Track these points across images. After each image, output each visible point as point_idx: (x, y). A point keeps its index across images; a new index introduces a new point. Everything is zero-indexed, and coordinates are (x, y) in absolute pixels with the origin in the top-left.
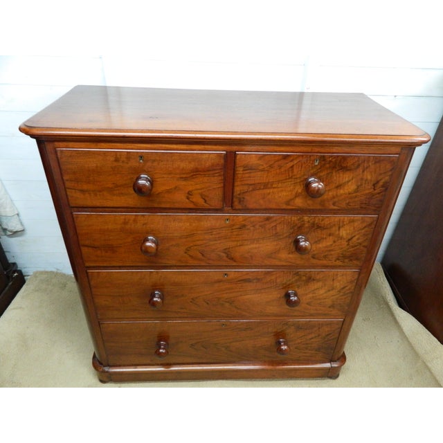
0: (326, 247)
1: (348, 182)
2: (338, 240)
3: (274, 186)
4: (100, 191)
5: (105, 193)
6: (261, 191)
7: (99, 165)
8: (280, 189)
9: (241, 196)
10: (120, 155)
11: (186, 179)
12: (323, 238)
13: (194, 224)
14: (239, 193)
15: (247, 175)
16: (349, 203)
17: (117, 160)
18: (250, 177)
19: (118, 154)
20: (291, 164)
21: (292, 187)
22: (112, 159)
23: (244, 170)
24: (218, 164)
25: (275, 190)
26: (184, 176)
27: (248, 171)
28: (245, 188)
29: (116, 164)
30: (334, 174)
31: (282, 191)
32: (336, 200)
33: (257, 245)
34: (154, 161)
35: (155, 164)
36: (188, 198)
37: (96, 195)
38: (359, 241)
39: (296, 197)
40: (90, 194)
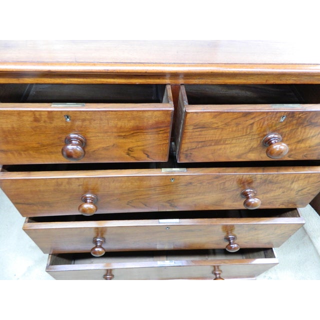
0: (274, 196)
1: (313, 137)
2: (287, 191)
3: (226, 142)
4: (25, 151)
5: (31, 152)
6: (212, 148)
7: (15, 126)
8: (232, 145)
9: (188, 152)
10: (40, 115)
11: (125, 137)
12: (273, 190)
13: (136, 184)
14: (185, 150)
15: (198, 133)
17: (36, 120)
18: (200, 135)
19: (37, 114)
20: (252, 121)
21: (247, 143)
22: (31, 119)
23: (194, 129)
24: (163, 122)
25: (228, 146)
26: (123, 134)
27: (199, 130)
28: (194, 145)
29: (36, 124)
30: (300, 129)
31: (235, 146)
32: (292, 153)
33: (203, 197)
34: (84, 120)
35: (87, 123)
36: (128, 154)
37: (20, 154)
38: (310, 191)
39: (250, 151)
40: (12, 153)
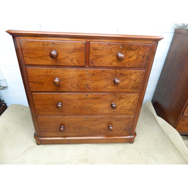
0: (126, 83)
1: (133, 55)
2: (131, 81)
3: (105, 57)
4: (37, 58)
5: (39, 59)
6: (100, 59)
7: (36, 47)
8: (107, 58)
9: (92, 61)
10: (45, 43)
11: (70, 53)
12: (125, 80)
13: (74, 73)
14: (91, 59)
15: (94, 52)
16: (134, 64)
17: (43, 45)
18: (95, 53)
19: (44, 42)
20: (111, 47)
21: (112, 57)
22: (42, 44)
23: (93, 50)
24: (83, 47)
25: (105, 58)
26: (70, 52)
27: (94, 50)
28: (94, 57)
29: (43, 46)
30: (128, 52)
31: (108, 59)
32: (129, 63)
33: (99, 82)
34: (58, 45)
35: (59, 46)
36: (71, 61)
37: (35, 59)
38: (139, 81)
39: (114, 61)
40: (33, 59)
